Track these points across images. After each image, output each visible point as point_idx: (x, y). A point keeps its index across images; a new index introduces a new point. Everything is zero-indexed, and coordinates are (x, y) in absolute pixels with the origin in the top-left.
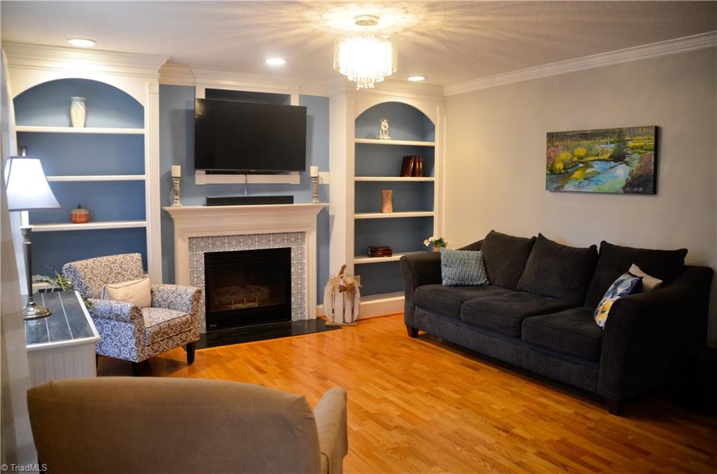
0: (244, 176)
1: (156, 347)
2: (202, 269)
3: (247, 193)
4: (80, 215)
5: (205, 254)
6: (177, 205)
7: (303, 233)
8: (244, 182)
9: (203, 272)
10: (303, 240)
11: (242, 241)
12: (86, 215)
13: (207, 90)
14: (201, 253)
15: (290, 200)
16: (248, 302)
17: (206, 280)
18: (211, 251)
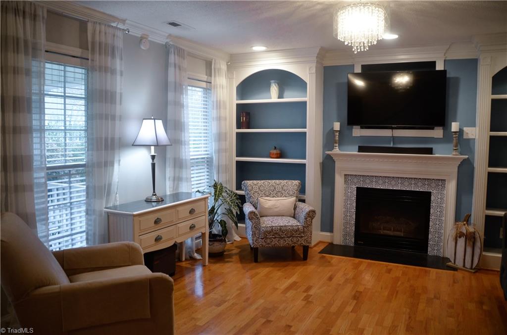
0: (391, 130)
1: (269, 241)
2: (354, 198)
3: (393, 144)
4: (273, 153)
5: (357, 188)
6: (336, 150)
7: (444, 180)
8: (391, 135)
9: (355, 201)
10: (443, 187)
11: (387, 181)
12: (277, 154)
13: (363, 66)
14: (354, 187)
15: (429, 151)
16: (394, 231)
17: (356, 207)
18: (361, 186)
